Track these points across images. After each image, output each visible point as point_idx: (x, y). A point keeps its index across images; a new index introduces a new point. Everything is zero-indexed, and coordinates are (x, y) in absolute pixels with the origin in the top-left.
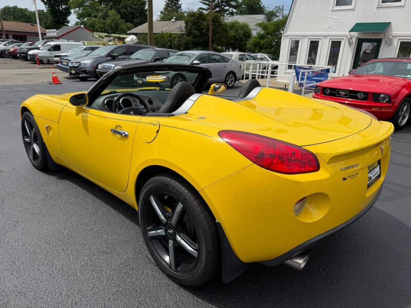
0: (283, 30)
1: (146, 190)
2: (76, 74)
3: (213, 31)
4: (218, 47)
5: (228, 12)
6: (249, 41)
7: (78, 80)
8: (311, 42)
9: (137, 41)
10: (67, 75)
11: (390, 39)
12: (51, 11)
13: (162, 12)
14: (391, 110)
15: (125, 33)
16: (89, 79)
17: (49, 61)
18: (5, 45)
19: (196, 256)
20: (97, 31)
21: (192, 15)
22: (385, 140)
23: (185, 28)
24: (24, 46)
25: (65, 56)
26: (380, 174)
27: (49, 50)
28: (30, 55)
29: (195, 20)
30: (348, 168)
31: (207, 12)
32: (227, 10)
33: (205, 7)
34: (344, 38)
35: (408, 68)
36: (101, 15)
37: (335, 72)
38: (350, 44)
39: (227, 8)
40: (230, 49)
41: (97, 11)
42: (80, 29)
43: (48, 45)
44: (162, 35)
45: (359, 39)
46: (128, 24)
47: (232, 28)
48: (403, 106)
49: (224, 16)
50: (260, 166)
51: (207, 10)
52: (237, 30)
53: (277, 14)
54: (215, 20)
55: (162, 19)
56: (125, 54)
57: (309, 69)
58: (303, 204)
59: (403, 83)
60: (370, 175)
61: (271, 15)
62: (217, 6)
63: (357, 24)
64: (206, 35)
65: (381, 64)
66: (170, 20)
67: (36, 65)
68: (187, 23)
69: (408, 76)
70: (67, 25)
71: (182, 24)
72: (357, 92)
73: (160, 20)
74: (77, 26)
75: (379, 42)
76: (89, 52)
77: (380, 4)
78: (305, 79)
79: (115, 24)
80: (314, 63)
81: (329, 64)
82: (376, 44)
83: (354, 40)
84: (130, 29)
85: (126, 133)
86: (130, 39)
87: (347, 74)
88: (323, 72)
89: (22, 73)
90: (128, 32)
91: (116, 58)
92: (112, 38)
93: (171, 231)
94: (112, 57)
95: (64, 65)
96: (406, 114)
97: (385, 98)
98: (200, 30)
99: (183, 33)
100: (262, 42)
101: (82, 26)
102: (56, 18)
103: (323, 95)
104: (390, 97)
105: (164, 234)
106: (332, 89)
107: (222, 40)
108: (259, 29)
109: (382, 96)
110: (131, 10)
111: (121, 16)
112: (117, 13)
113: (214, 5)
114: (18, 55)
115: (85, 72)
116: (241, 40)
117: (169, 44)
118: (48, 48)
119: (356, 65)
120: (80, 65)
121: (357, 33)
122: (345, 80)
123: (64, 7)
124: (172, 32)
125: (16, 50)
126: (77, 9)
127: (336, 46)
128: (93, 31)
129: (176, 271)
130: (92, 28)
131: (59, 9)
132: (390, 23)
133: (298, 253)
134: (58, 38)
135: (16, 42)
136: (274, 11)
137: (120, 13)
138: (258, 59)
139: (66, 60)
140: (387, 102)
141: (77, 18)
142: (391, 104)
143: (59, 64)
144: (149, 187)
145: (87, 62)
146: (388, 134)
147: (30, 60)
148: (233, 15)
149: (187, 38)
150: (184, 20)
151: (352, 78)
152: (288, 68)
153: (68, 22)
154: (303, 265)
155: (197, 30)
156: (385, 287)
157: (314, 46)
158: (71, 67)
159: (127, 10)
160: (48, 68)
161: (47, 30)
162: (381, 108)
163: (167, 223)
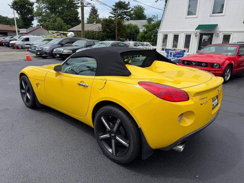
0: (158, 29)
1: (99, 114)
2: (40, 54)
3: (118, 30)
4: (121, 38)
5: (126, 19)
6: (139, 35)
7: (41, 58)
8: (174, 35)
9: (74, 35)
10: (35, 55)
11: (218, 33)
12: (22, 18)
13: (87, 19)
14: (221, 72)
15: (66, 31)
16: (47, 58)
17: (22, 47)
19: (128, 146)
20: (50, 30)
21: (105, 20)
22: (220, 85)
23: (102, 28)
24: (7, 39)
25: (32, 44)
26: (218, 103)
27: (22, 41)
28: (11, 44)
29: (107, 23)
30: (203, 99)
31: (114, 19)
32: (125, 18)
33: (113, 16)
34: (193, 33)
35: (228, 49)
36: (52, 20)
37: (188, 52)
38: (196, 36)
39: (125, 16)
40: (128, 40)
41: (50, 18)
42: (40, 29)
43: (22, 38)
44: (88, 32)
45: (201, 33)
46: (68, 25)
47: (128, 28)
48: (227, 70)
49: (123, 21)
50: (160, 98)
51: (113, 17)
52: (131, 29)
53: (154, 20)
54: (119, 23)
55: (88, 23)
56: (68, 43)
57: (174, 50)
58: (182, 117)
59: (226, 57)
60: (213, 103)
61: (150, 20)
62: (119, 15)
63: (199, 25)
64: (114, 31)
65: (213, 47)
66: (93, 23)
67: (15, 50)
68: (102, 25)
69: (229, 54)
70: (32, 26)
71: (100, 25)
72: (201, 63)
73: (87, 23)
74: (38, 27)
75: (212, 35)
76: (47, 42)
77: (212, 14)
78: (172, 56)
79: (61, 26)
80: (176, 47)
81: (185, 48)
82: (210, 36)
83: (198, 34)
84: (69, 29)
85: (87, 85)
86: (70, 34)
87: (195, 53)
88: (182, 52)
89: (7, 54)
90: (68, 30)
91: (64, 45)
92: (59, 34)
93: (113, 135)
94: (61, 45)
95: (33, 49)
96: (229, 74)
97: (217, 66)
98: (110, 29)
99: (101, 31)
100: (146, 35)
101: (41, 27)
102: (25, 22)
103: (183, 65)
104: (219, 65)
105: (109, 136)
106: (188, 61)
107: (123, 34)
108: (144, 28)
109: (215, 64)
110: (70, 18)
111: (64, 21)
112: (62, 19)
113: (118, 15)
114: (4, 44)
115: (45, 53)
116: (134, 34)
117: (92, 37)
118: (22, 39)
119: (200, 48)
120: (42, 49)
121: (199, 30)
122: (194, 56)
123: (30, 16)
124: (94, 30)
125: (2, 41)
126: (38, 17)
127: (188, 37)
128: (48, 30)
129: (116, 156)
130: (47, 28)
131: (27, 17)
132: (217, 25)
133: (179, 143)
134: (27, 34)
135: (2, 36)
136: (152, 18)
137: (63, 20)
138: (144, 45)
139: (34, 46)
140: (218, 68)
141: (38, 22)
142: (220, 69)
143: (30, 49)
144: (101, 112)
145: (47, 48)
146: (220, 83)
147: (11, 47)
148: (129, 20)
149: (103, 33)
150: (101, 23)
151: (198, 55)
152: (162, 50)
153: (32, 24)
154: (182, 149)
155: (108, 29)
156: (223, 162)
157: (176, 38)
158: (37, 50)
159: (67, 17)
160: (22, 51)
161: (20, 29)
162: (215, 71)
163: (111, 131)
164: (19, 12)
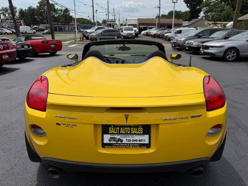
2: (174, 46)
18: (158, 31)
27: (175, 33)
28: (165, 36)
36: (219, 10)
43: (175, 31)
67: (166, 42)
91: (201, 37)
94: (198, 36)
101: (204, 18)
102: (192, 15)
111: (234, 9)
114: (161, 36)
115: (179, 45)
120: (177, 41)
123: (198, 7)
125: (161, 33)
126: (205, 8)
131: (195, 9)
134: (188, 26)
141: (204, 14)
145: (182, 40)
147: (164, 39)
153: (198, 16)
161: (184, 22)
164: (189, 5)
